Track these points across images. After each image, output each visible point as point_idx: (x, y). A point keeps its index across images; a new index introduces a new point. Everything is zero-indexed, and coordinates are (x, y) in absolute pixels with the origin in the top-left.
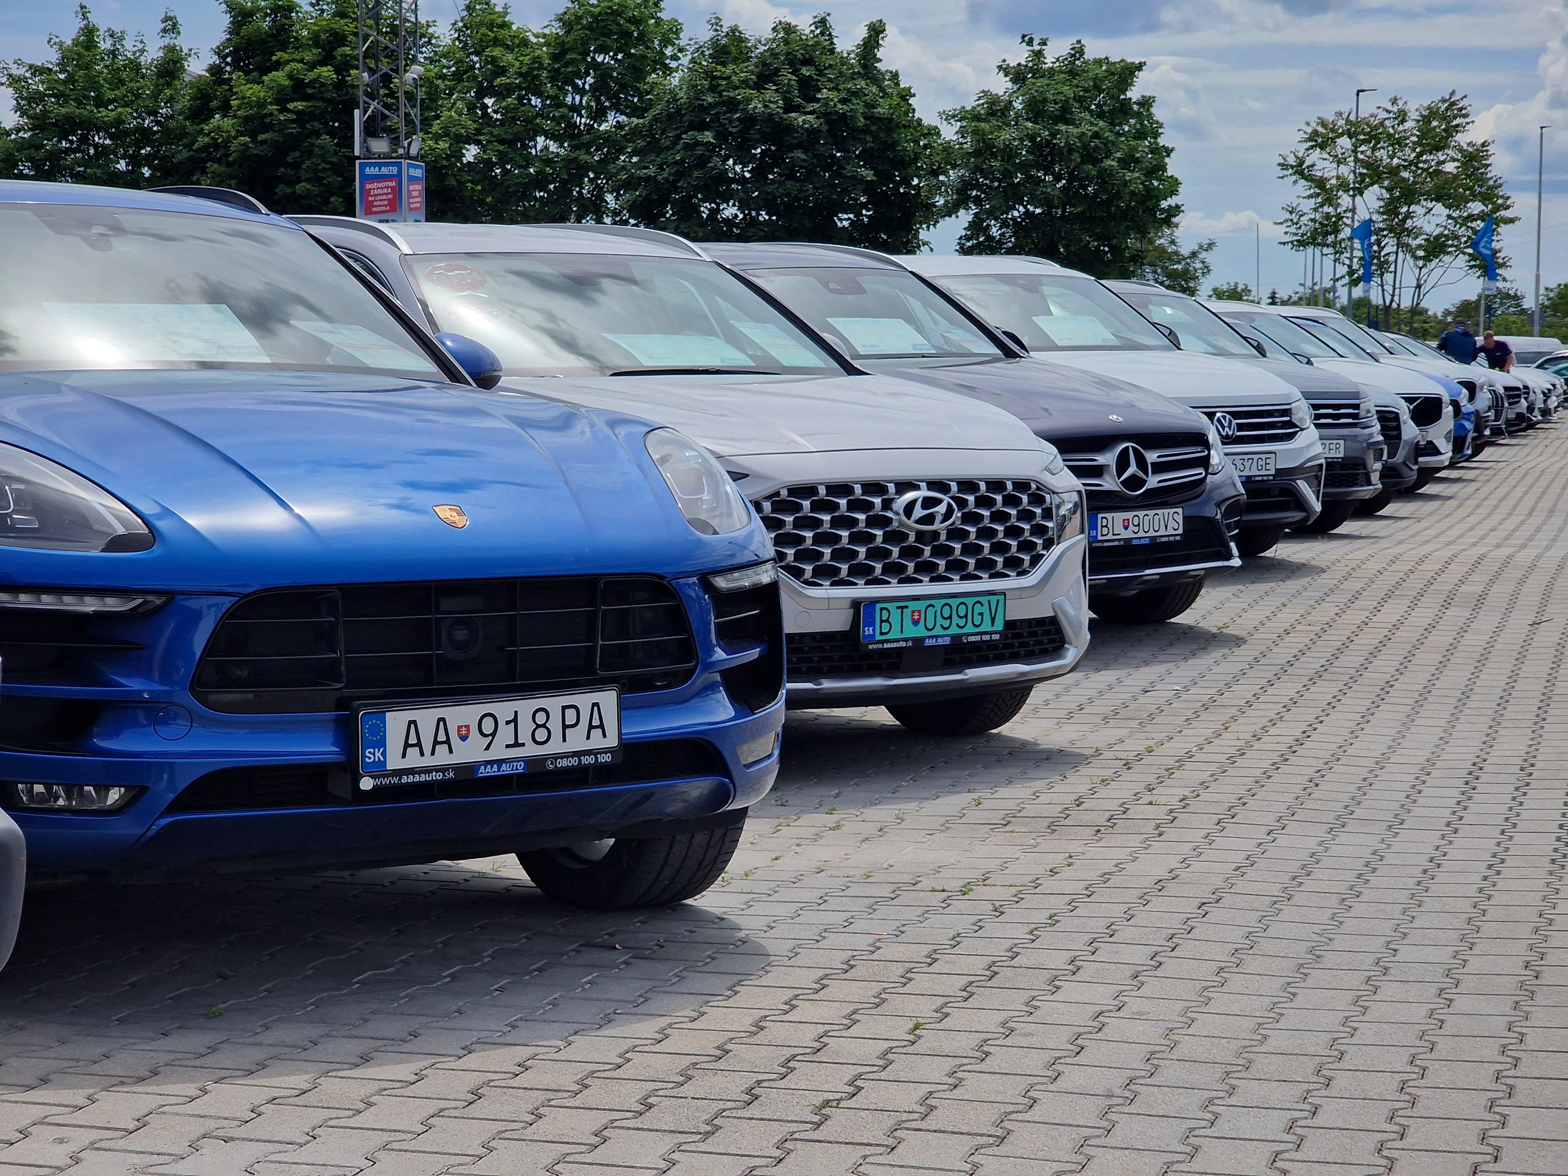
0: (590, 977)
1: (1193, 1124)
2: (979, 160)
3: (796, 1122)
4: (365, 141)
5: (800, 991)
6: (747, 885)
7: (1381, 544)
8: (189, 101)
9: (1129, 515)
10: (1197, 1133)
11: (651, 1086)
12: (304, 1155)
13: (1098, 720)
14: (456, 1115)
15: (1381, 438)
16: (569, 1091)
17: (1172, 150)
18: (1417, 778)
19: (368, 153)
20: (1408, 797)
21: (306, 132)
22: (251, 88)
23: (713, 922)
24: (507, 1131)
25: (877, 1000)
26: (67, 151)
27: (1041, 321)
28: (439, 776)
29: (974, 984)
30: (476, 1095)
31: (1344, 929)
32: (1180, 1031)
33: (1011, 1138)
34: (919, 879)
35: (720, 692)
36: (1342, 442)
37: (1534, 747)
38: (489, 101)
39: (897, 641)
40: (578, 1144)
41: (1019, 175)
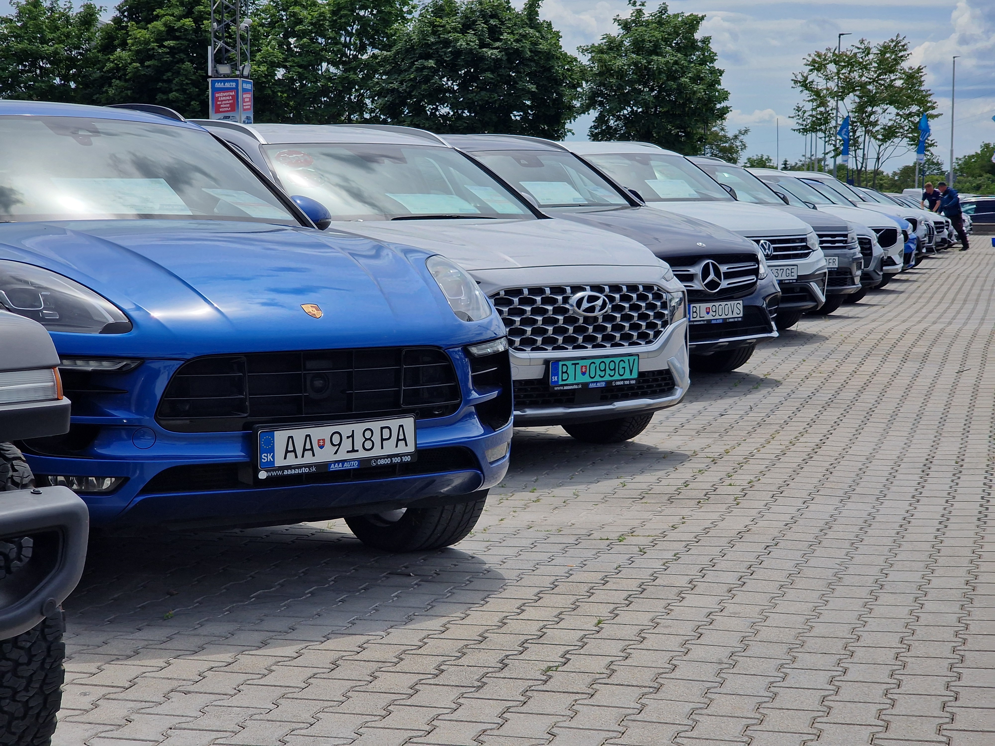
0: (396, 593)
1: (772, 679)
2: (602, 78)
3: (532, 679)
4: (215, 67)
5: (526, 601)
6: (486, 536)
7: (862, 322)
8: (100, 40)
9: (710, 305)
10: (775, 685)
11: (441, 659)
12: (234, 701)
13: (694, 433)
14: (325, 677)
15: (861, 255)
16: (392, 662)
17: (723, 72)
18: (892, 469)
19: (217, 73)
20: (887, 480)
21: (175, 60)
22: (140, 32)
23: (469, 560)
24: (356, 686)
25: (574, 606)
26: (23, 72)
27: (650, 183)
28: (307, 470)
29: (632, 596)
30: (335, 665)
31: (854, 561)
32: (760, 624)
33: (663, 689)
34: (592, 532)
35: (475, 418)
36: (836, 258)
37: (963, 449)
38: (292, 40)
39: (572, 385)
40: (401, 694)
41: (627, 87)
